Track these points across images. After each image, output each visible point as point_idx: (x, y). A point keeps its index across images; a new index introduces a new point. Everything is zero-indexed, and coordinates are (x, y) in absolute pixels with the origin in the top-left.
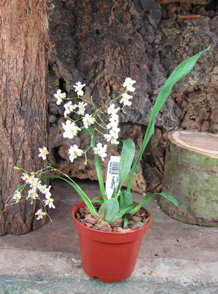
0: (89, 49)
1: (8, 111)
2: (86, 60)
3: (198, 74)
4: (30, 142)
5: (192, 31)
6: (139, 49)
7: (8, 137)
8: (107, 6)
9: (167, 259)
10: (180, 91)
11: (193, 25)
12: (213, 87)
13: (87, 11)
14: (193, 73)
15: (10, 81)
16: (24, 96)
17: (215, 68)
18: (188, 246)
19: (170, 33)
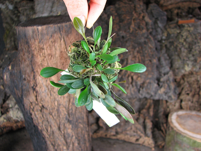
1: (61, 121)
3: (191, 63)
4: (76, 136)
5: (188, 31)
6: (151, 48)
7: (62, 136)
8: (129, 18)
10: (179, 75)
11: (189, 26)
14: (188, 62)
15: (60, 105)
16: (70, 111)
19: (173, 32)
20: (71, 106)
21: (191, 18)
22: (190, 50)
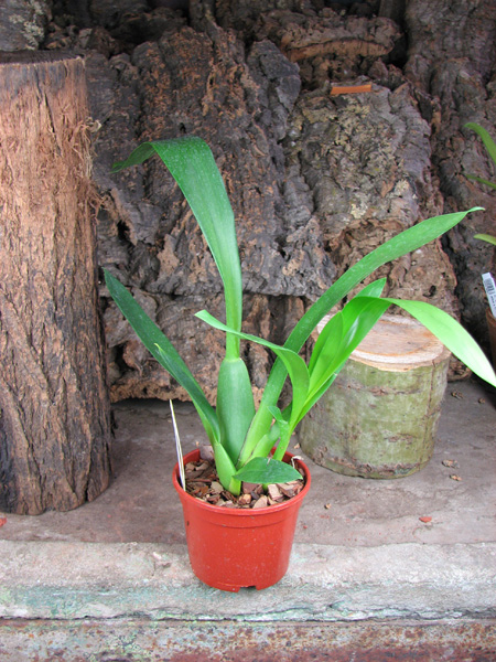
1: (35, 319)
2: (163, 184)
3: (367, 198)
4: (74, 364)
5: (357, 115)
6: (259, 157)
7: (37, 361)
8: (198, 76)
9: (303, 545)
10: (336, 230)
11: (359, 103)
12: (394, 221)
13: (163, 86)
14: (357, 195)
15: (34, 272)
16: (60, 292)
17: (399, 185)
18: (343, 516)
19: (317, 118)
20: (62, 276)
21: (364, 82)
22: (363, 163)
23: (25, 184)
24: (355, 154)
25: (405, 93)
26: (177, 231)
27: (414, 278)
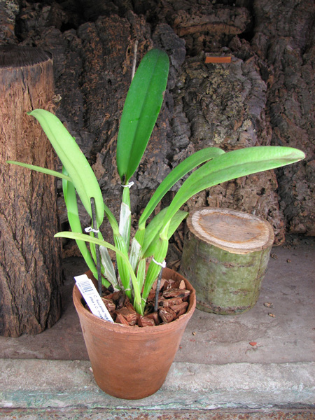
0: (100, 105)
1: (18, 224)
2: (96, 119)
3: (225, 131)
4: (41, 249)
5: (221, 75)
7: (19, 249)
8: (120, 47)
9: (180, 363)
11: (223, 68)
12: (241, 147)
13: (97, 53)
14: (219, 128)
15: (18, 197)
16: (33, 208)
17: (245, 123)
18: (203, 340)
19: (195, 76)
20: (35, 198)
21: (226, 52)
22: (223, 108)
23: (14, 143)
24: (218, 101)
25: (252, 63)
26: (104, 151)
27: (252, 182)
